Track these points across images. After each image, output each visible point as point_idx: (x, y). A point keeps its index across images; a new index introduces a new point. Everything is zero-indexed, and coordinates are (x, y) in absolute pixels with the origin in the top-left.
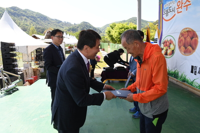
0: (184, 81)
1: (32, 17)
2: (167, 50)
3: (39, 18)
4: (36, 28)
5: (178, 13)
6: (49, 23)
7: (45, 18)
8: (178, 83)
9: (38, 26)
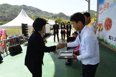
0: (106, 43)
1: (33, 10)
2: (100, 28)
3: (36, 11)
4: (35, 16)
5: (104, 10)
6: (41, 14)
7: (39, 11)
8: (104, 44)
9: (36, 15)
